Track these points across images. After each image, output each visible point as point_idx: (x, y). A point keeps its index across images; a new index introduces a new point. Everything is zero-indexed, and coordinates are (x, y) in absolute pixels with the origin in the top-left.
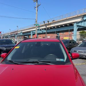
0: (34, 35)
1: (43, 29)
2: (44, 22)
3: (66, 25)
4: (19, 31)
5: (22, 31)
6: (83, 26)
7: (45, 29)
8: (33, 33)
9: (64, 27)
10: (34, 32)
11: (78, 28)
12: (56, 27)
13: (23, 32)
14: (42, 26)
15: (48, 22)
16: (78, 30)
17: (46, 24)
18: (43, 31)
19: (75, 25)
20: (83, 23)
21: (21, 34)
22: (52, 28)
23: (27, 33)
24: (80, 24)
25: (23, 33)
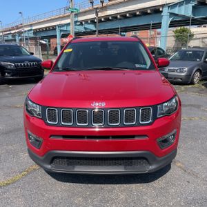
0: (64, 36)
1: (86, 21)
2: (92, 3)
3: (144, 13)
4: (26, 26)
5: (31, 25)
6: (183, 13)
7: (93, 21)
8: (61, 31)
9: (138, 15)
10: (65, 28)
11: (171, 19)
12: (119, 16)
13: (34, 28)
14: (85, 13)
15: (102, 2)
16: (172, 24)
17: (97, 8)
18: (87, 26)
19: (165, 11)
20: (183, 7)
21: (31, 34)
22: (110, 18)
23: (46, 30)
24: (176, 10)
25: (36, 32)
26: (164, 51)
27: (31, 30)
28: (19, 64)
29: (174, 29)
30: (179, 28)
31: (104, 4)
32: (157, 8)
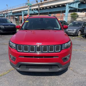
0: (25, 15)
1: (34, 9)
2: (37, 2)
3: (58, 6)
4: (9, 11)
5: (11, 10)
6: (74, 7)
7: (37, 9)
8: (24, 13)
9: (56, 7)
10: (26, 12)
11: (69, 9)
12: (48, 8)
13: (13, 11)
14: (34, 6)
15: (41, 1)
16: (70, 11)
17: (39, 4)
18: (35, 11)
19: (67, 6)
20: (74, 4)
21: (11, 14)
22: (44, 8)
23: (18, 13)
24: (72, 6)
25: (13, 13)
26: (66, 22)
27: (11, 12)
28: (6, 27)
29: (71, 13)
30: (73, 13)
31: (42, 2)
32: (64, 4)
